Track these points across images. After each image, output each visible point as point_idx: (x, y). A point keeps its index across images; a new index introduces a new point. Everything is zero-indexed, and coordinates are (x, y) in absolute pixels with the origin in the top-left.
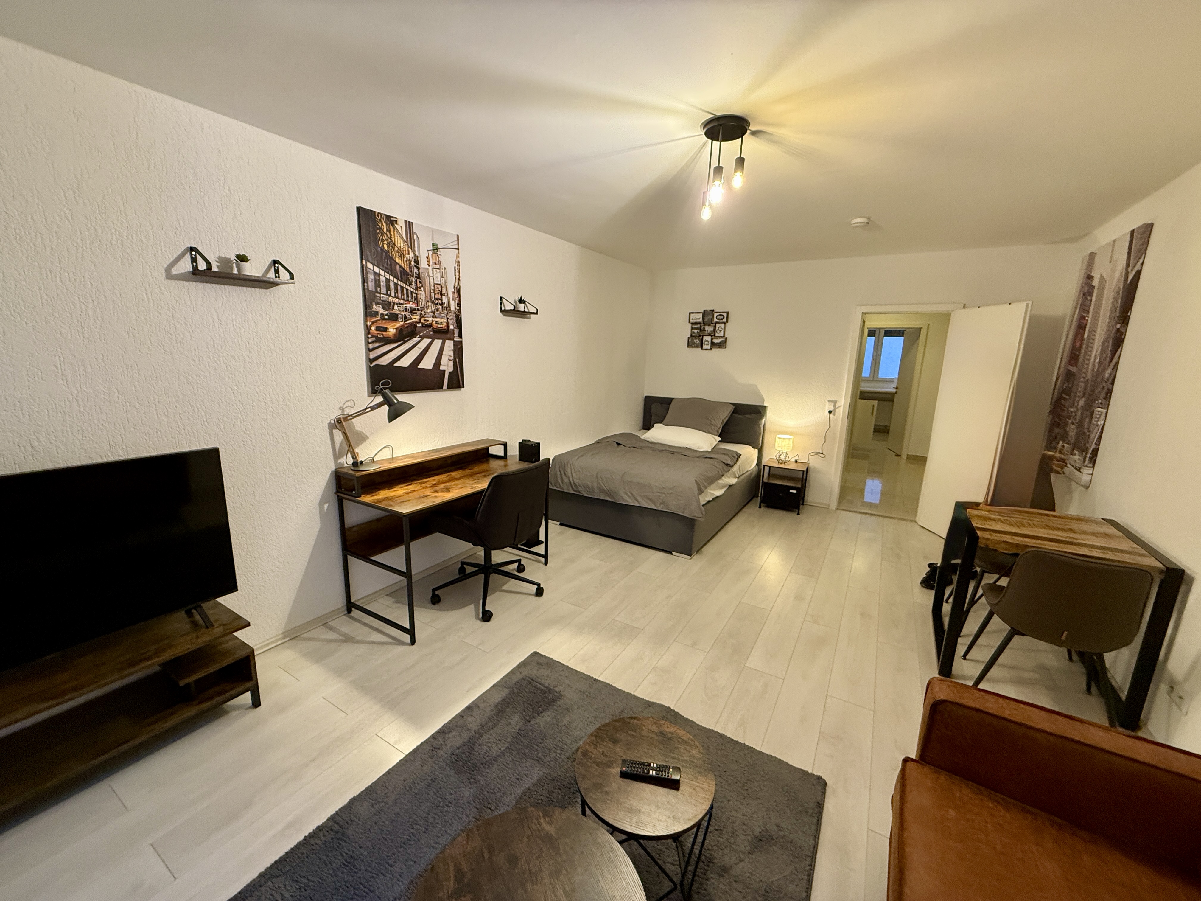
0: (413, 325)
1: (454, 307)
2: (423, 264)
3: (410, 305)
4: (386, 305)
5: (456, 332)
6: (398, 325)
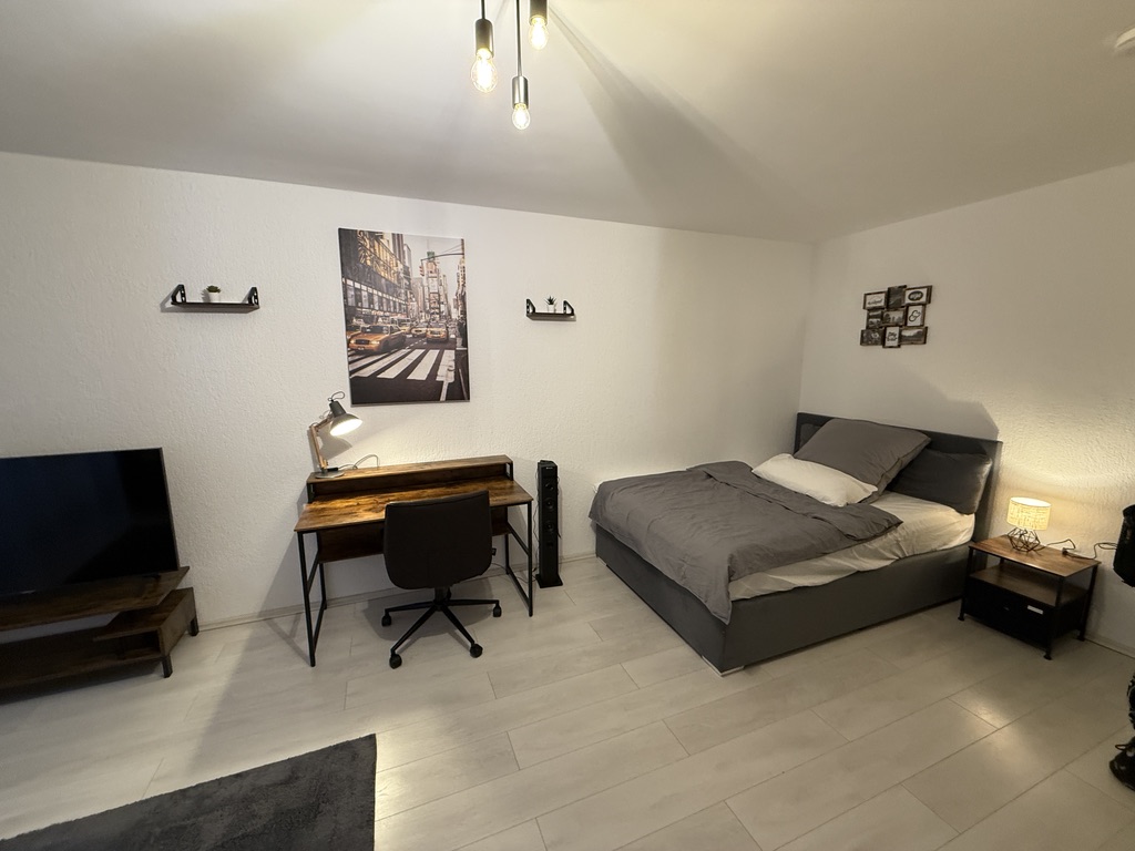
0: (401, 336)
1: (456, 315)
2: (415, 274)
3: (400, 317)
4: (369, 319)
5: (459, 341)
6: (382, 337)
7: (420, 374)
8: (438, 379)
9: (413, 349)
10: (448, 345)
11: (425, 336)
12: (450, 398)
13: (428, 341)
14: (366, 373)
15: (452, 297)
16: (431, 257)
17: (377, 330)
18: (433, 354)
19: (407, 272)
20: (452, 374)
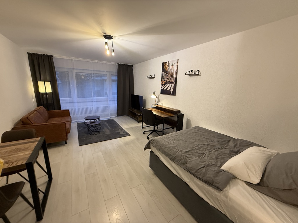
0: (167, 82)
1: (175, 77)
2: (170, 69)
3: (167, 78)
4: (164, 78)
5: (175, 82)
6: (165, 82)
7: (168, 89)
8: (171, 90)
9: (168, 84)
10: (173, 83)
11: (170, 81)
12: (172, 95)
13: (170, 82)
14: (162, 88)
15: (175, 73)
16: (173, 64)
17: (164, 80)
18: (171, 85)
19: (169, 69)
20: (173, 89)
